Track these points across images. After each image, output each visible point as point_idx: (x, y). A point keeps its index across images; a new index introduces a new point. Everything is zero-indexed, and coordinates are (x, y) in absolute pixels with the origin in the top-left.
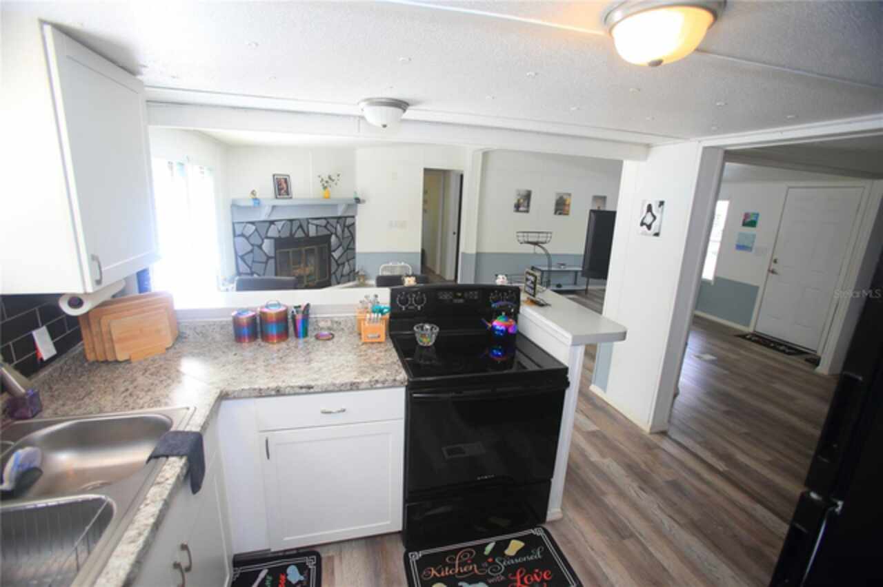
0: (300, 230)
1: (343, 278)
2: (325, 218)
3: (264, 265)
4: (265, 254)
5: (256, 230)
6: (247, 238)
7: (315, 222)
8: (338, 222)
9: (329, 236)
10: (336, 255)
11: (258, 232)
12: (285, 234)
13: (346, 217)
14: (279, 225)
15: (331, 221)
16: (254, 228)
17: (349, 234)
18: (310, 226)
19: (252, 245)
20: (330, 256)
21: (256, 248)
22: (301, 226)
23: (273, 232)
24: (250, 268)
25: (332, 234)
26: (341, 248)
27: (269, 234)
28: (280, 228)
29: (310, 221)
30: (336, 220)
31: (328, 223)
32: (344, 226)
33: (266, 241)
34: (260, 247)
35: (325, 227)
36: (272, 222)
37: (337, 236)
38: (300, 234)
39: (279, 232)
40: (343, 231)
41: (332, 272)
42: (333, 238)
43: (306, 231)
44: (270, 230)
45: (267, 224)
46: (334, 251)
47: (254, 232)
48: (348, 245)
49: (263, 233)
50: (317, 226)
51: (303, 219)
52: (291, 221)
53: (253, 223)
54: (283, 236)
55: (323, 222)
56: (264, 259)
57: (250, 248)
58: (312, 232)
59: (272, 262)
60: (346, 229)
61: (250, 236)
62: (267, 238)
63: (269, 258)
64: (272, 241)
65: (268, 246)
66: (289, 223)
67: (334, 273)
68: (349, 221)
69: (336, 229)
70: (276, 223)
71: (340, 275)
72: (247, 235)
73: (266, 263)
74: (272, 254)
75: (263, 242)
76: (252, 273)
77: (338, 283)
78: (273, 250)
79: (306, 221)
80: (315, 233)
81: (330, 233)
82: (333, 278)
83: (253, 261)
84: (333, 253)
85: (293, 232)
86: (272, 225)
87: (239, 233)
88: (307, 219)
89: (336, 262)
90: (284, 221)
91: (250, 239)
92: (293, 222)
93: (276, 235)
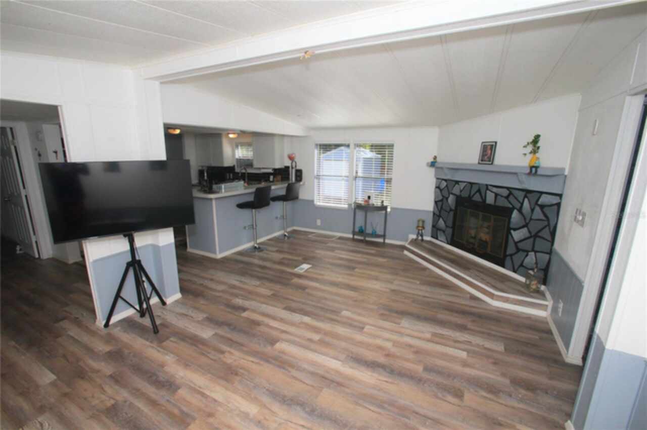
0: (478, 194)
1: (521, 268)
2: (508, 188)
3: (447, 214)
4: (449, 206)
5: (447, 186)
6: (441, 190)
7: (495, 190)
8: (526, 196)
9: (508, 212)
10: (517, 235)
11: (448, 188)
12: (465, 194)
13: (542, 193)
14: (462, 185)
15: (514, 192)
16: (445, 184)
17: (542, 217)
18: (488, 192)
19: (443, 196)
20: (509, 233)
21: (445, 200)
22: (479, 191)
23: (456, 190)
24: (440, 212)
25: (514, 208)
26: (525, 230)
27: (454, 191)
28: (462, 188)
29: (490, 187)
30: (524, 193)
31: (510, 194)
32: (536, 203)
33: (451, 196)
34: (447, 199)
35: (507, 197)
36: (457, 182)
37: (520, 210)
38: (477, 198)
39: (461, 191)
40: (532, 210)
41: (508, 253)
42: (515, 214)
43: (484, 198)
44: (455, 188)
45: (454, 183)
46: (515, 230)
47: (445, 187)
48: (540, 231)
49: (450, 189)
50: (496, 195)
51: (482, 184)
52: (472, 184)
53: (446, 180)
54: (463, 195)
55: (506, 192)
56: (448, 210)
57: (441, 198)
58: (490, 199)
59: (452, 213)
60: (537, 209)
61: (443, 189)
62: (452, 194)
63: (451, 210)
64: (455, 197)
65: (451, 200)
66: (470, 185)
67: (511, 255)
68: (544, 199)
69: (522, 204)
70: (460, 183)
71: (519, 263)
73: (449, 212)
74: (453, 208)
75: (449, 196)
76: (439, 216)
77: (515, 271)
78: (454, 203)
79: (485, 187)
80: (494, 201)
81: (511, 206)
82: (508, 261)
83: (442, 208)
84: (512, 232)
85: (472, 194)
86: (457, 185)
87: (437, 186)
88: (487, 185)
89: (516, 243)
90: (466, 183)
91: (443, 192)
92: (474, 186)
93: (458, 193)
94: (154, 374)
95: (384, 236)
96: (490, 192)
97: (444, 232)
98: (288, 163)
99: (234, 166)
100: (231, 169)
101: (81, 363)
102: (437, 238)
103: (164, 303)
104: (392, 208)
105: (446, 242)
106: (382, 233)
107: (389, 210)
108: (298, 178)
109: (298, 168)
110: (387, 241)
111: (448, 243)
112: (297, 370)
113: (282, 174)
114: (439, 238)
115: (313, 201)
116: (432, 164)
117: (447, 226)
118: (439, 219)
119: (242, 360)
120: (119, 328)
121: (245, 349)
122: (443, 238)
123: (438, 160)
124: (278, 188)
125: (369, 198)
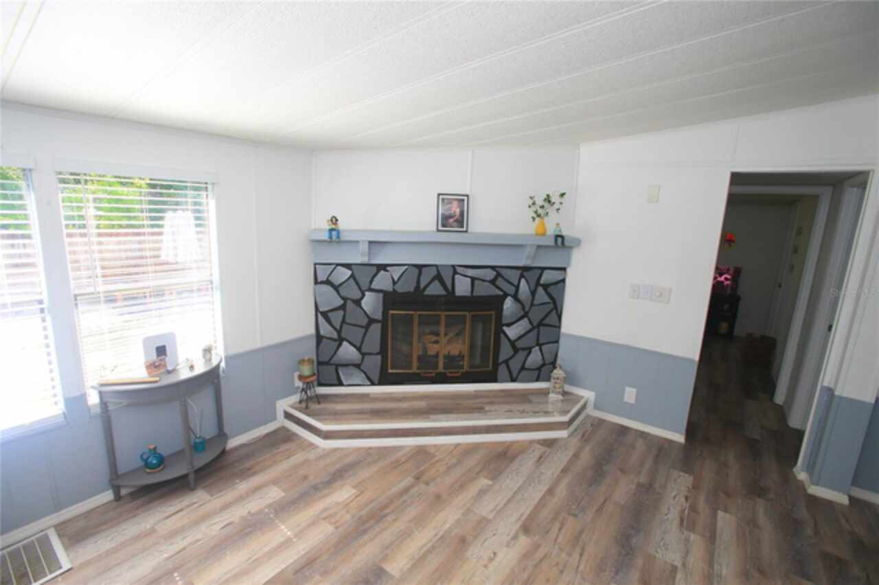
0: (437, 283)
1: (523, 373)
2: (493, 268)
3: (363, 330)
4: (366, 314)
5: (352, 276)
6: (336, 288)
7: (471, 272)
8: (522, 276)
9: (500, 300)
10: (512, 332)
11: (355, 279)
12: (406, 287)
13: (543, 269)
14: (396, 273)
15: (503, 272)
16: (349, 273)
17: (547, 299)
18: (457, 276)
19: (343, 298)
20: (499, 332)
21: (350, 305)
22: (438, 278)
23: (383, 281)
24: (339, 332)
25: (506, 295)
26: (525, 322)
27: (374, 286)
28: (396, 277)
29: (459, 270)
30: (519, 272)
31: (499, 275)
32: (538, 284)
33: (368, 294)
34: (358, 302)
35: (493, 282)
36: (383, 267)
37: (515, 297)
38: (435, 289)
39: (394, 283)
40: (533, 293)
41: (500, 360)
42: (509, 303)
43: (450, 287)
44: (376, 279)
45: (375, 269)
46: (509, 325)
47: (349, 278)
48: (543, 319)
49: (364, 282)
50: (473, 279)
51: (443, 266)
52: (420, 267)
53: (348, 266)
54: (400, 288)
55: (490, 274)
56: (365, 322)
57: (340, 302)
58: (462, 287)
59: (376, 329)
60: (540, 290)
61: (342, 283)
62: (371, 290)
63: (372, 321)
64: (381, 295)
65: (370, 303)
66: (416, 271)
67: (506, 362)
68: (547, 277)
69: (517, 287)
70: (388, 268)
71: (519, 366)
72: (337, 283)
73: (367, 327)
74: (379, 316)
75: (363, 295)
76: (341, 340)
77: (513, 380)
78: (381, 310)
79: (452, 269)
80: (469, 288)
81: (501, 293)
82: (502, 370)
83: (343, 322)
84: (505, 328)
85: (422, 286)
86: (382, 272)
87: (321, 279)
88: (453, 266)
89: (512, 343)
90: (406, 267)
91: (341, 289)
92: (424, 270)
93: (388, 287)
95: (220, 437)
96: (461, 277)
97: (358, 366)
102: (340, 384)
105: (369, 383)
111: (373, 384)
114: (345, 383)
117: (363, 355)
118: (340, 345)
122: (359, 377)
125: (161, 351)
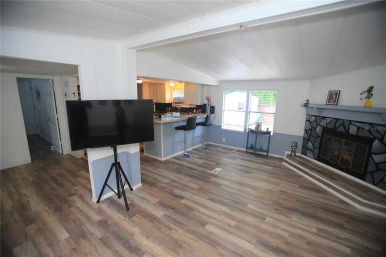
0: (342, 127)
1: (381, 183)
2: (370, 124)
3: (315, 139)
4: (317, 133)
6: (310, 123)
7: (357, 124)
9: (370, 141)
11: (316, 122)
12: (331, 126)
14: (328, 120)
16: (314, 118)
18: (351, 125)
19: (312, 127)
20: (369, 156)
21: (313, 129)
22: (343, 124)
23: (323, 123)
24: (309, 137)
25: (375, 138)
27: (321, 124)
28: (328, 122)
29: (352, 122)
33: (319, 127)
34: (315, 129)
36: (324, 118)
37: (381, 141)
38: (341, 129)
39: (327, 124)
41: (368, 170)
42: (376, 143)
43: (347, 129)
44: (322, 121)
45: (322, 118)
46: (376, 154)
47: (314, 120)
49: (318, 121)
50: (359, 128)
51: (346, 120)
53: (314, 116)
54: (329, 126)
55: (367, 126)
57: (310, 128)
58: (353, 130)
59: (319, 139)
61: (312, 122)
62: (320, 125)
63: (318, 136)
64: (322, 128)
65: (319, 129)
66: (335, 120)
67: (372, 173)
69: (383, 136)
70: (326, 119)
71: (379, 179)
72: (311, 121)
73: (316, 138)
74: (320, 135)
75: (317, 127)
76: (309, 140)
77: (374, 184)
78: (321, 133)
79: (349, 122)
80: (356, 132)
81: (372, 137)
82: (368, 176)
83: (310, 134)
84: (373, 156)
85: (336, 127)
86: (324, 120)
87: (308, 119)
88: (350, 121)
89: (377, 164)
90: (332, 119)
91: (312, 123)
92: (338, 120)
93: (324, 125)
94: (128, 241)
95: (267, 151)
96: (352, 126)
97: (312, 151)
98: (206, 102)
99: (172, 103)
100: (170, 105)
101: (83, 227)
102: (306, 155)
103: (132, 189)
104: (273, 133)
105: (314, 158)
106: (266, 149)
107: (272, 134)
108: (212, 112)
109: (212, 105)
110: (269, 154)
111: (315, 159)
112: (222, 248)
113: (202, 108)
114: (308, 155)
115: (221, 126)
116: (306, 105)
117: (314, 147)
118: (308, 142)
119: (184, 237)
120: (105, 204)
121: (185, 228)
122: (311, 155)
123: (310, 102)
124: (200, 118)
125: (258, 126)
